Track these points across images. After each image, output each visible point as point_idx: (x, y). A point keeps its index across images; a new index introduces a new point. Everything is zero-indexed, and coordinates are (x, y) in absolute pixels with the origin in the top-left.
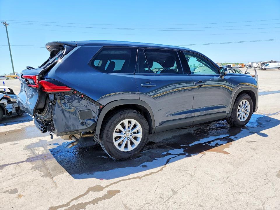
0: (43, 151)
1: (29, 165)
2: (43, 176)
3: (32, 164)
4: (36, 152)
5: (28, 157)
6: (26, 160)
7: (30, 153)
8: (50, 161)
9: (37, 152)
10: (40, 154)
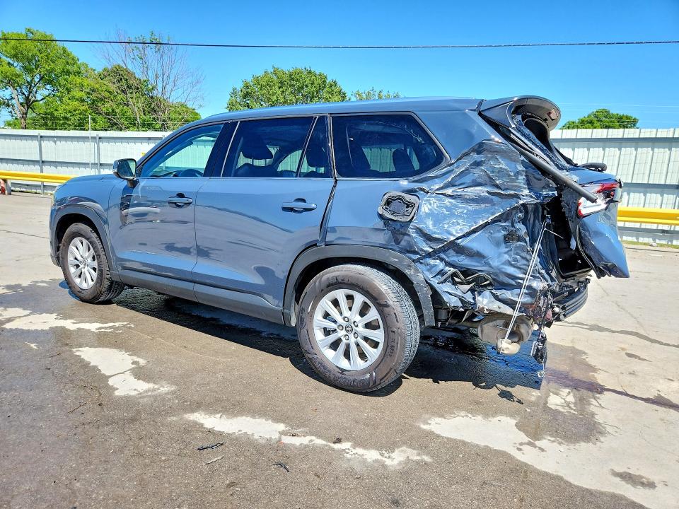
0: (557, 394)
1: (601, 379)
2: (585, 353)
3: (596, 378)
4: (573, 400)
5: (598, 395)
6: (605, 392)
7: (590, 404)
8: (558, 366)
9: (571, 398)
10: (567, 390)
